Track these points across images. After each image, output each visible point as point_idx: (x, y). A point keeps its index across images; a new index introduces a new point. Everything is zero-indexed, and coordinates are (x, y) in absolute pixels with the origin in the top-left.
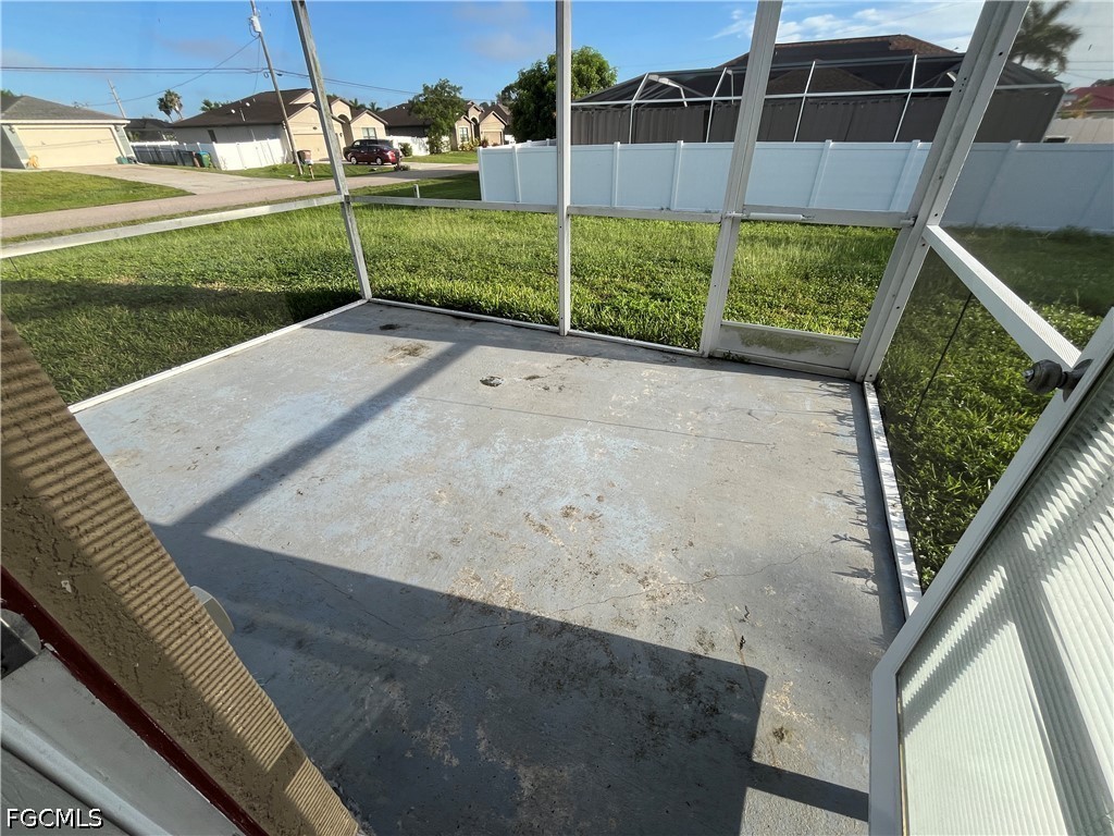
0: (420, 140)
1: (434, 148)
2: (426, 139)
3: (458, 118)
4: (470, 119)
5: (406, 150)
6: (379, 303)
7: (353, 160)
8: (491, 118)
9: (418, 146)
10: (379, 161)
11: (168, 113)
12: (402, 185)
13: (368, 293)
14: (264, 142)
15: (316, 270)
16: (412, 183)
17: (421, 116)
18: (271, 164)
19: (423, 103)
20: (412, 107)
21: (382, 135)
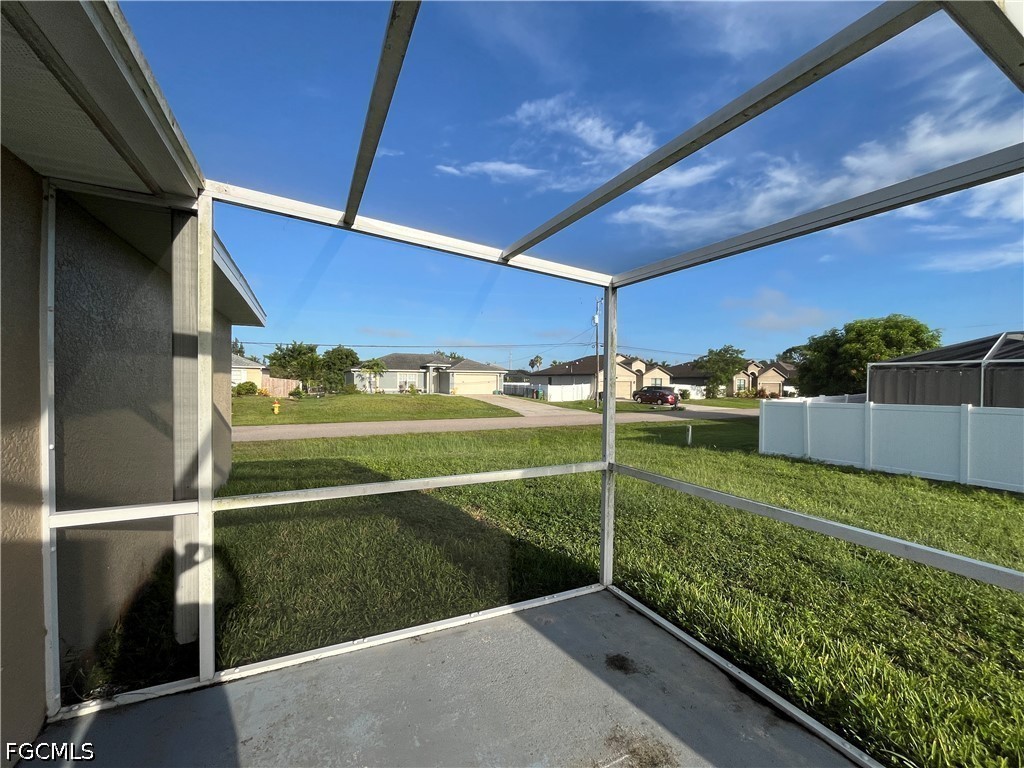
0: (698, 388)
1: (710, 394)
2: (704, 388)
3: (738, 372)
4: (749, 373)
5: (684, 394)
6: (619, 598)
7: (639, 400)
8: (771, 372)
9: (696, 393)
10: (660, 402)
11: (532, 367)
12: (675, 422)
13: (608, 576)
14: (580, 386)
15: (568, 514)
16: (685, 422)
17: (703, 371)
18: (580, 399)
19: (707, 362)
20: (697, 365)
21: (666, 382)
